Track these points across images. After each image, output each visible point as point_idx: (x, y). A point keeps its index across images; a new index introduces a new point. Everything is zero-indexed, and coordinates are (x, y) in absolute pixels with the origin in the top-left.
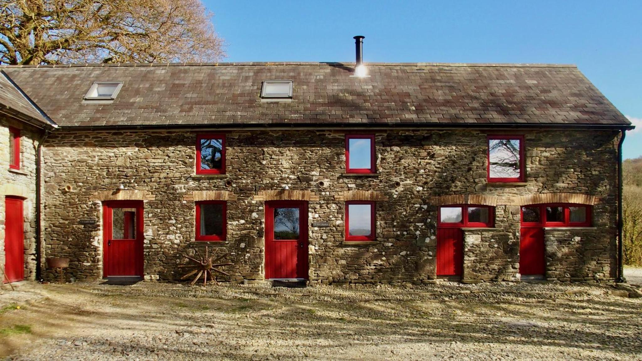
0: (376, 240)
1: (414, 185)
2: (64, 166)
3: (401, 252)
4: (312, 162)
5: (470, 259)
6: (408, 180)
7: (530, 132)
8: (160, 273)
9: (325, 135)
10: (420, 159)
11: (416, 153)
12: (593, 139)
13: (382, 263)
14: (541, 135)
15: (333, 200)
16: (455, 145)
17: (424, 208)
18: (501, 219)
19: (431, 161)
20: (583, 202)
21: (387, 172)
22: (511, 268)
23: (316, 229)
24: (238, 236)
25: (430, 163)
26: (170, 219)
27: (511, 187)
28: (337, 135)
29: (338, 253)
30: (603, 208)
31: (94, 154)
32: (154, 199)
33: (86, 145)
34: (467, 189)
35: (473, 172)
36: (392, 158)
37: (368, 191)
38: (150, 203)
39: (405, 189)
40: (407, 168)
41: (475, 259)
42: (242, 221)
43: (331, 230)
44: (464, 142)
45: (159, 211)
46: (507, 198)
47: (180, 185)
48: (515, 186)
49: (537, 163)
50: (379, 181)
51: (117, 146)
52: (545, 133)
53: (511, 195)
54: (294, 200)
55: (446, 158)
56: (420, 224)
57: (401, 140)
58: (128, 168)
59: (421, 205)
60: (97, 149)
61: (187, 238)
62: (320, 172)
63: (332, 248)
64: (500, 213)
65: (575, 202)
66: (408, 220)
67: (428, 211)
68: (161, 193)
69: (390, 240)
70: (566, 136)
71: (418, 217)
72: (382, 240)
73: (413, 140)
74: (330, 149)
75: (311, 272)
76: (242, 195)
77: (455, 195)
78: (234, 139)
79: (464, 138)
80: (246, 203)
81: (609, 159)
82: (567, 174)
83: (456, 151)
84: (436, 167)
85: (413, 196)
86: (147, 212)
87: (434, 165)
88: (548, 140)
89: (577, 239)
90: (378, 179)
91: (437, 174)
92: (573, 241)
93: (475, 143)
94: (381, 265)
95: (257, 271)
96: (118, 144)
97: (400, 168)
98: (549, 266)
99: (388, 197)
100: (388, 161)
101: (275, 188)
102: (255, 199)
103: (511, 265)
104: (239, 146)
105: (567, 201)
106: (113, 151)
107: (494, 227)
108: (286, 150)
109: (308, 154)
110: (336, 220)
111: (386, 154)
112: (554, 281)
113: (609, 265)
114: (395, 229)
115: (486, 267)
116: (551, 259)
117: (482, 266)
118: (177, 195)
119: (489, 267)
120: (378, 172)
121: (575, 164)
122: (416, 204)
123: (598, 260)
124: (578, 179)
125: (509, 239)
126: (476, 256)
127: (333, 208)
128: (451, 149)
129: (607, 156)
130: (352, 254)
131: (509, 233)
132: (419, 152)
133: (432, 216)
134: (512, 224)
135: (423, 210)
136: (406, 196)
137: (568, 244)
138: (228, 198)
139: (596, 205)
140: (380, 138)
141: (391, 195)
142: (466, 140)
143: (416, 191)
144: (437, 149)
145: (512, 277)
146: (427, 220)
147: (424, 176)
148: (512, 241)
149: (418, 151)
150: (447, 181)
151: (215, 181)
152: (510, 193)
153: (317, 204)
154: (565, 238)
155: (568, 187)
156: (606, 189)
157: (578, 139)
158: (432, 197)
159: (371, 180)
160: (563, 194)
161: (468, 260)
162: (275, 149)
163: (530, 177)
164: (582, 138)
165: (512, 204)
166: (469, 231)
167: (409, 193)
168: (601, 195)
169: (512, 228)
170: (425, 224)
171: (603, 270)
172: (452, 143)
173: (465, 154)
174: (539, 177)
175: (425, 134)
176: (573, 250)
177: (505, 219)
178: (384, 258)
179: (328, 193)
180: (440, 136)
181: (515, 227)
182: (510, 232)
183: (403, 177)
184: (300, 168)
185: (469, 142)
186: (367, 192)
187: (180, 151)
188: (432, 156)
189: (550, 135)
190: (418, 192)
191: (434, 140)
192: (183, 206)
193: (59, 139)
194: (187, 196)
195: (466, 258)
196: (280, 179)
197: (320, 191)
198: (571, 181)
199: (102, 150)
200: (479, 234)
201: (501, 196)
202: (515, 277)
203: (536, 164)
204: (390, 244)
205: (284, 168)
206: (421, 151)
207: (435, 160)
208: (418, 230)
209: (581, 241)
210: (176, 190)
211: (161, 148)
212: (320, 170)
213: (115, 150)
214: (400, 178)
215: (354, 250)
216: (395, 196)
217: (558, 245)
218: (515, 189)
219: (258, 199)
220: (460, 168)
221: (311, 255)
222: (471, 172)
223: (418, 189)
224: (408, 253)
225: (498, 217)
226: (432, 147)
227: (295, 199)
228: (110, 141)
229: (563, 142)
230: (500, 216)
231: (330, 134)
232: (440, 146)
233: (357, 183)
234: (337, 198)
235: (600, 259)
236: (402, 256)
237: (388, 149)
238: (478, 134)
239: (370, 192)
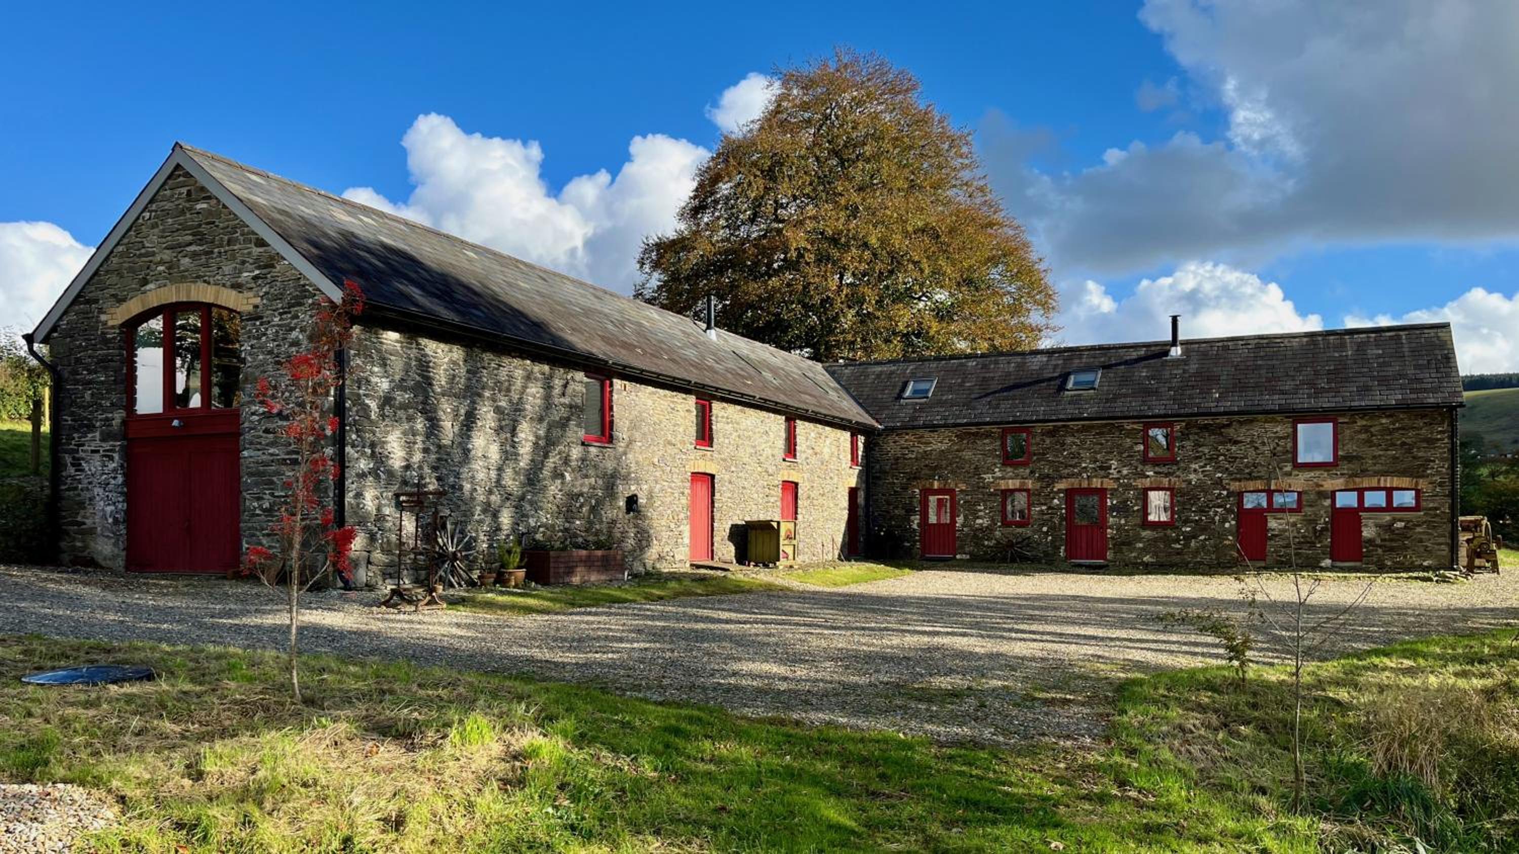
0: (1174, 526)
1: (1214, 471)
2: (887, 460)
3: (1200, 536)
4: (1111, 451)
5: (1274, 543)
6: (1208, 466)
7: (1344, 416)
8: (970, 553)
9: (1124, 426)
13: (1180, 546)
14: (1357, 417)
15: (1130, 487)
18: (1309, 503)
19: (1232, 447)
21: (1186, 460)
22: (1321, 553)
23: (1114, 514)
24: (1040, 521)
26: (979, 505)
27: (1321, 472)
28: (1135, 426)
29: (1136, 537)
30: (1434, 491)
32: (965, 487)
33: (906, 441)
34: (1269, 474)
35: (1278, 457)
36: (1191, 446)
37: (1166, 477)
38: (962, 491)
39: (1205, 476)
40: (1206, 455)
41: (1279, 544)
42: (1044, 508)
43: (1129, 514)
44: (1268, 428)
45: (970, 498)
46: (1316, 482)
47: (988, 475)
48: (1326, 471)
49: (1351, 446)
50: (1177, 468)
51: (933, 441)
52: (1360, 415)
53: (1320, 479)
54: (1092, 488)
55: (1248, 444)
56: (1219, 510)
57: (1200, 428)
58: (942, 460)
59: (1220, 490)
60: (916, 445)
61: (994, 522)
62: (1119, 461)
63: (1130, 532)
64: (1308, 498)
65: (1398, 486)
66: (1207, 505)
67: (1228, 496)
68: (972, 482)
69: (1188, 524)
70: (1387, 417)
72: (1180, 524)
75: (1110, 555)
76: (1044, 483)
77: (1257, 481)
78: (1037, 432)
79: (1267, 424)
80: (1048, 490)
81: (1441, 439)
82: (1387, 456)
83: (1258, 437)
84: (1238, 454)
85: (1212, 482)
86: (959, 499)
87: (1235, 451)
88: (1364, 422)
89: (1401, 524)
91: (1238, 460)
92: (1395, 527)
93: (1279, 428)
94: (1179, 549)
95: (1058, 552)
97: (1199, 455)
98: (1365, 552)
99: (1186, 483)
100: (1187, 448)
101: (1075, 476)
102: (1056, 487)
103: (1320, 551)
104: (1041, 439)
105: (1387, 484)
106: (929, 446)
107: (1301, 512)
109: (1108, 444)
110: (1134, 505)
111: (1184, 442)
114: (1193, 514)
115: (1292, 553)
116: (1368, 545)
117: (1287, 551)
118: (986, 484)
120: (1176, 460)
122: (1216, 490)
123: (1427, 547)
124: (1401, 461)
125: (1317, 524)
126: (1280, 541)
127: (1132, 494)
128: (1253, 436)
129: (1439, 436)
130: (1150, 538)
131: (1317, 518)
133: (1232, 501)
134: (1321, 509)
135: (1222, 495)
136: (1205, 482)
137: (1388, 530)
138: (1031, 486)
139: (1424, 488)
140: (1178, 427)
142: (1269, 426)
145: (1322, 563)
146: (1226, 505)
147: (1224, 462)
148: (1321, 526)
149: (1218, 438)
150: (1249, 467)
151: (1019, 471)
152: (1320, 477)
153: (1115, 491)
154: (1386, 524)
155: (1388, 470)
158: (1232, 483)
159: (1169, 468)
160: (1383, 478)
161: (1271, 545)
162: (1076, 441)
163: (1342, 461)
165: (1321, 489)
166: (1272, 516)
167: (1208, 479)
168: (1432, 478)
169: (1321, 512)
170: (1225, 509)
172: (1254, 429)
173: (1268, 439)
174: (1354, 460)
177: (1314, 504)
178: (1182, 542)
179: (1126, 481)
181: (1324, 512)
182: (1319, 517)
183: (1202, 464)
184: (1099, 457)
185: (1272, 428)
186: (1166, 479)
187: (988, 445)
188: (1233, 443)
189: (1367, 417)
190: (1218, 478)
191: (1234, 427)
192: (992, 493)
194: (994, 485)
195: (1270, 543)
196: (1080, 468)
197: (1119, 479)
198: (1393, 464)
200: (1283, 519)
201: (1309, 481)
202: (1324, 562)
203: (1349, 447)
204: (1188, 529)
205: (1084, 458)
207: (1235, 447)
208: (1217, 515)
209: (1406, 526)
210: (985, 479)
211: (971, 443)
212: (1119, 459)
213: (931, 445)
214: (1199, 465)
215: (1152, 534)
216: (1194, 483)
217: (1377, 531)
218: (1325, 473)
219: (1059, 487)
220: (1263, 454)
221: (1110, 538)
222: (1276, 457)
223: (1217, 476)
225: (1306, 502)
226: (1233, 434)
227: (1094, 487)
230: (1307, 500)
231: (1128, 426)
233: (1155, 471)
234: (1135, 485)
235: (1429, 545)
236: (1201, 540)
237: (1187, 437)
238: (1283, 419)
239: (1168, 478)
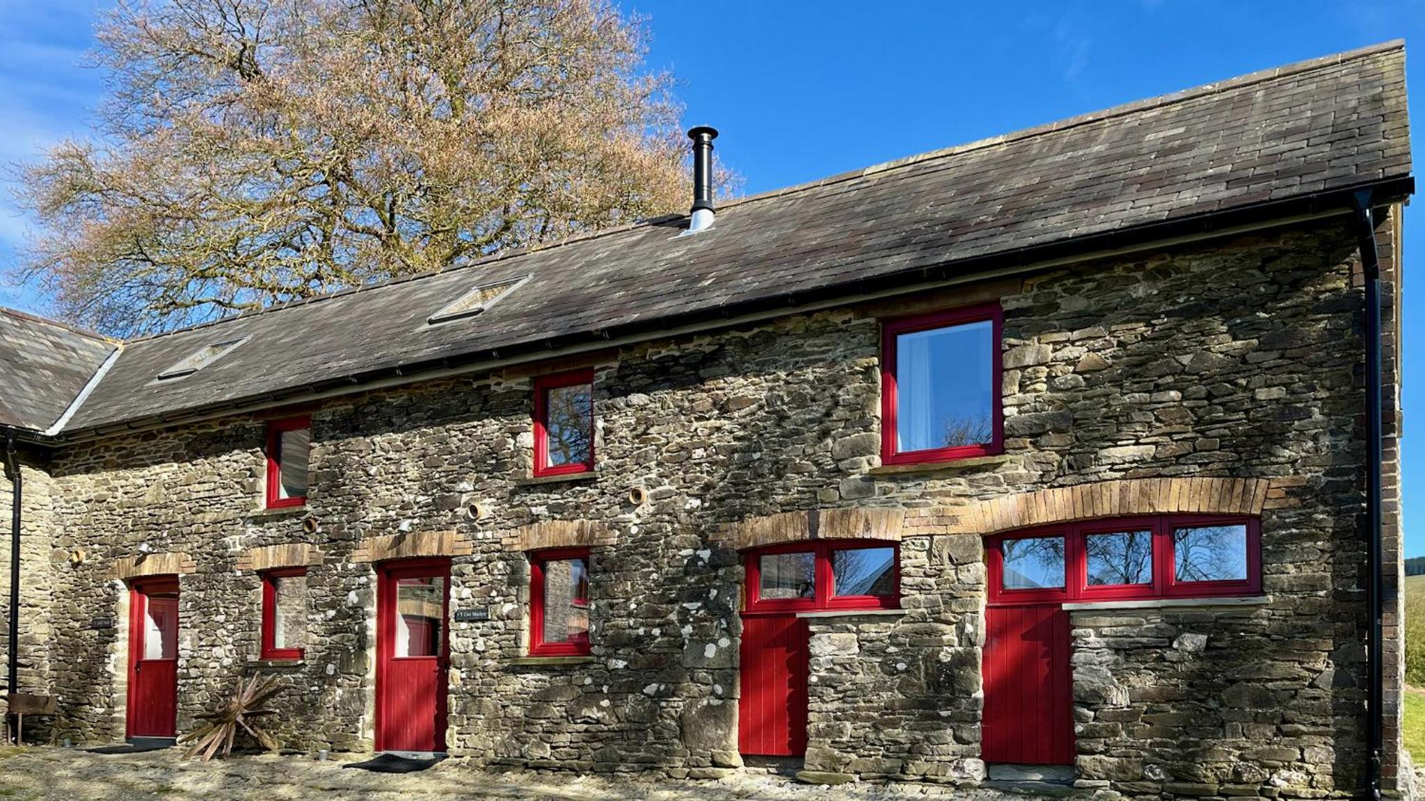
0: (590, 654)
1: (680, 494)
2: (77, 513)
3: (645, 685)
4: (461, 457)
5: (824, 707)
6: (666, 481)
7: (1017, 288)
9: (490, 386)
10: (697, 419)
11: (687, 404)
12: (1261, 269)
13: (600, 715)
14: (1057, 288)
15: (499, 551)
16: (785, 366)
17: (702, 559)
18: (918, 580)
19: (723, 421)
20: (1214, 502)
21: (618, 467)
22: (950, 739)
23: (464, 625)
24: (323, 648)
25: (718, 429)
26: (218, 613)
27: (950, 476)
28: (513, 384)
29: (508, 688)
30: (1306, 520)
31: (116, 483)
32: (194, 570)
33: (107, 466)
34: (815, 493)
35: (834, 440)
36: (628, 425)
37: (572, 520)
38: (189, 579)
39: (658, 509)
40: (664, 449)
41: (838, 709)
42: (332, 613)
43: (493, 628)
44: (813, 353)
45: (202, 596)
46: (938, 510)
47: (234, 537)
48: (963, 472)
49: (1042, 387)
50: (598, 491)
51: (148, 462)
52: (1069, 282)
53: (948, 500)
54: (422, 557)
55: (761, 407)
56: (692, 606)
57: (651, 374)
58: (161, 508)
59: (696, 549)
60: (121, 473)
61: (242, 654)
62: (478, 480)
63: (495, 674)
64: (914, 561)
65: (1184, 509)
66: (663, 594)
67: (713, 565)
68: (205, 556)
69: (621, 652)
71: (690, 584)
72: (602, 651)
73: (677, 369)
74: (499, 420)
75: (452, 737)
76: (332, 552)
77: (782, 516)
78: (323, 422)
79: (810, 342)
80: (339, 568)
81: (1333, 333)
82: (1152, 410)
83: (787, 383)
84: (736, 439)
85: (676, 525)
86: (185, 598)
87: (731, 432)
88: (1079, 303)
89: (1192, 642)
90: (597, 488)
91: (736, 456)
92: (1176, 650)
93: (840, 351)
94: (598, 721)
95: (353, 730)
96: (149, 459)
97: (646, 452)
98: (1082, 736)
99: (617, 533)
100: (620, 434)
101: (390, 529)
102: (354, 560)
103: (949, 731)
104: (331, 438)
105: (1151, 505)
106: (141, 474)
107: (899, 607)
108: (415, 435)
109: (455, 439)
110: (505, 602)
111: (614, 417)
112: (1099, 792)
113: (1332, 741)
114: (631, 622)
115: (872, 736)
116: (1092, 714)
117: (862, 732)
118: (229, 560)
119: (882, 736)
120: (596, 469)
121: (1183, 372)
122: (685, 548)
123: (1284, 721)
124: (1197, 423)
125: (941, 644)
126: (843, 700)
127: (499, 570)
128: (774, 381)
129: (1322, 325)
130: (536, 691)
131: (942, 626)
132: (693, 401)
133: (723, 579)
134: (953, 597)
135: (700, 563)
136: (660, 528)
137: (1155, 660)
138: (308, 560)
139: (1272, 512)
140: (603, 375)
141: (622, 527)
142: (815, 345)
143: (686, 511)
144: (738, 386)
145: (955, 769)
146: (709, 592)
147: (705, 467)
148: (950, 650)
149: (691, 397)
150: (762, 476)
151: (287, 522)
152: (947, 494)
153: (467, 562)
154: (1144, 640)
155: (1154, 457)
156: (1317, 450)
157: (1201, 278)
158: (723, 526)
159: (581, 492)
160: (1135, 484)
161: (819, 711)
162: (394, 436)
163: (1012, 436)
164: (1211, 272)
165: (953, 529)
166: (821, 621)
167: (667, 518)
168: (1296, 473)
169: (953, 607)
170: (706, 604)
171: (1303, 760)
172: (775, 362)
173: (813, 388)
174: (1046, 433)
175: (706, 345)
176: (1174, 681)
177: (932, 581)
178: (605, 703)
179: (489, 534)
180: (746, 346)
181: (962, 605)
182: (948, 623)
183: (653, 476)
184: (437, 476)
185: (823, 352)
186: (570, 524)
187: (236, 461)
188: (724, 409)
189: (1090, 285)
190: (690, 512)
191: (729, 359)
192: (238, 581)
193: (72, 458)
194: (243, 560)
195: (814, 704)
196: (400, 508)
197: (474, 529)
198: (1170, 434)
199: (128, 473)
200: (849, 631)
201: (917, 505)
202: (962, 769)
203: (1035, 390)
204: (621, 664)
205: (409, 481)
206: (699, 395)
207: (731, 419)
208: (688, 622)
209: (1208, 647)
210: (226, 548)
211: (211, 459)
212: (477, 478)
213: (146, 472)
214: (646, 480)
215: (540, 680)
216: (634, 530)
217: (1116, 663)
218: (962, 480)
219: (358, 559)
220: (797, 433)
221: (453, 692)
222: (829, 441)
223: (688, 507)
224: (662, 687)
225: (908, 575)
226: (725, 382)
227: (424, 554)
228: (138, 454)
229: (1136, 301)
230: (912, 570)
231: (499, 384)
232: (745, 376)
233: (550, 502)
234: (506, 545)
235: (1290, 714)
236: (648, 696)
237: (620, 401)
238: (850, 321)
239: (577, 522)
